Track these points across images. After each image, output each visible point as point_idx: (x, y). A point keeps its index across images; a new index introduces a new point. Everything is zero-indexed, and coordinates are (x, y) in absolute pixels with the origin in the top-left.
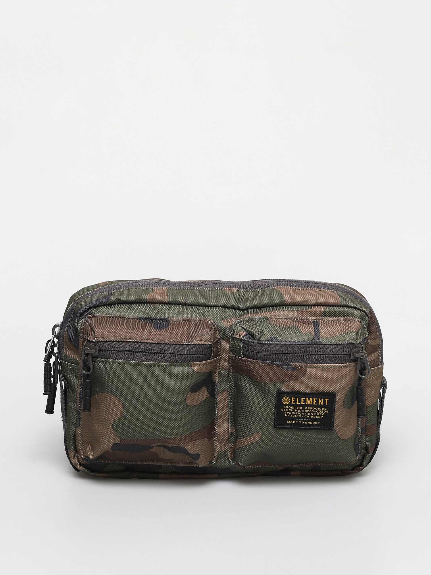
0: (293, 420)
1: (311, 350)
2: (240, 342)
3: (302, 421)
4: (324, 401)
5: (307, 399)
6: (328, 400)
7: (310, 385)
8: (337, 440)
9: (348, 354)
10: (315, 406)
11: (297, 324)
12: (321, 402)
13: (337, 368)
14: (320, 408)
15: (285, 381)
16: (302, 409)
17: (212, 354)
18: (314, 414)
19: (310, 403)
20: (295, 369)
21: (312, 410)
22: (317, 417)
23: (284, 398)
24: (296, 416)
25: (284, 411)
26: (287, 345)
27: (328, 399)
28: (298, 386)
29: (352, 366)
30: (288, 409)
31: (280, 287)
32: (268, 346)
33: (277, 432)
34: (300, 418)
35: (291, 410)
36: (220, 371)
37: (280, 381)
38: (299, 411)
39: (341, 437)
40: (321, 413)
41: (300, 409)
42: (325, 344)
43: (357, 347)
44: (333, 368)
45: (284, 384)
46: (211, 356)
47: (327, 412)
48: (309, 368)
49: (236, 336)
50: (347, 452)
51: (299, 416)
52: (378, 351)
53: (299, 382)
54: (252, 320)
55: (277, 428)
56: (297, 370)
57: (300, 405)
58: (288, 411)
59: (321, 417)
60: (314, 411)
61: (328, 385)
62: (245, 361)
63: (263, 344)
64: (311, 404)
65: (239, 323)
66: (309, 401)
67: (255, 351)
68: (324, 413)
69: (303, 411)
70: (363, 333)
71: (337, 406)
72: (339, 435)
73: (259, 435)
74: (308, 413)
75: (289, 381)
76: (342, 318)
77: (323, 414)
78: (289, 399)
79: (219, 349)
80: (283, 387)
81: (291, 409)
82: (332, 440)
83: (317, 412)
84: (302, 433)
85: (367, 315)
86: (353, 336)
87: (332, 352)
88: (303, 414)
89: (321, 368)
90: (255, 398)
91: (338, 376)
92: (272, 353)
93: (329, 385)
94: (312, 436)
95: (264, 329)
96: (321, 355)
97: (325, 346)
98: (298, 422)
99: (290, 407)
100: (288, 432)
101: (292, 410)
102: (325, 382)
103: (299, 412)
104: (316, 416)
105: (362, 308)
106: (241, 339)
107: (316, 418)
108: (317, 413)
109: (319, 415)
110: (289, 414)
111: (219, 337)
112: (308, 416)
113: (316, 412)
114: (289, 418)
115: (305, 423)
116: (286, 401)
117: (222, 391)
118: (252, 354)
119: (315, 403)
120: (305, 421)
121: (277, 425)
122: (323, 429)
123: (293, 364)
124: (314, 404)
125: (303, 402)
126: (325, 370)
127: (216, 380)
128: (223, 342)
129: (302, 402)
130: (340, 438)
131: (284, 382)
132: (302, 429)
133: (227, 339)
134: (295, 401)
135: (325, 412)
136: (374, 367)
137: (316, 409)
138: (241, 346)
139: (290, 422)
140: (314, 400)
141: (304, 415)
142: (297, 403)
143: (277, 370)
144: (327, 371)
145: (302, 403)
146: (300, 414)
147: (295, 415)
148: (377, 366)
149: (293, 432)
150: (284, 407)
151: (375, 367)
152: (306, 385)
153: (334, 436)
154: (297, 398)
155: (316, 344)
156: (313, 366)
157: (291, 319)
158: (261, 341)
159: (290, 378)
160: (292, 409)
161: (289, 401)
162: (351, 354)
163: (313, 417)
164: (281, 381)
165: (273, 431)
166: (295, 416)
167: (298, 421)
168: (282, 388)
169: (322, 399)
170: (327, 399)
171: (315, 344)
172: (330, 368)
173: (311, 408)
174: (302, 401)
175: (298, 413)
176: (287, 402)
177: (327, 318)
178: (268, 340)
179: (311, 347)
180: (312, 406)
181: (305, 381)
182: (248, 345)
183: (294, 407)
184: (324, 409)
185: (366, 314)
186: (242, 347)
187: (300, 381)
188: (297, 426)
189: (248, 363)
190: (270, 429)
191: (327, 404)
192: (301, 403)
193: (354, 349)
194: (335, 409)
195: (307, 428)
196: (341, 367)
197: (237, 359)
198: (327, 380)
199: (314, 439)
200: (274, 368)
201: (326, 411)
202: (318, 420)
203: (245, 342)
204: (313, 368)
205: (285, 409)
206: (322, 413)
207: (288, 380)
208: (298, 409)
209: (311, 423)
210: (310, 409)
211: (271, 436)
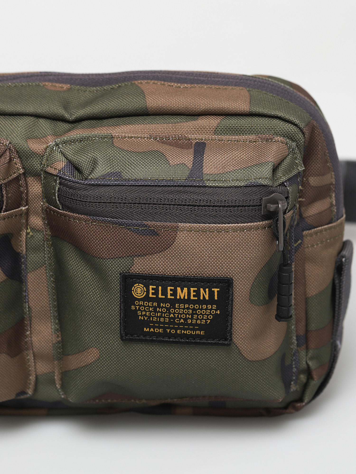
0: (154, 327)
1: (184, 196)
2: (56, 181)
3: (171, 328)
4: (211, 294)
5: (179, 289)
6: (218, 291)
7: (183, 263)
8: (241, 362)
9: (256, 206)
10: (194, 302)
11: (162, 148)
12: (205, 294)
13: (234, 232)
14: (205, 307)
15: (136, 256)
16: (170, 308)
17: (3, 203)
18: (192, 317)
19: (185, 296)
20: (154, 233)
21: (188, 308)
22: (199, 322)
23: (135, 285)
24: (160, 320)
25: (136, 310)
26: (137, 188)
27: (219, 289)
28: (162, 264)
29: (265, 228)
30: (143, 306)
31: (144, 82)
32: (102, 189)
33: (128, 347)
34: (167, 323)
35: (149, 309)
36: (27, 234)
37: (126, 255)
38: (164, 310)
39: (249, 357)
40: (205, 314)
41: (165, 307)
42: (212, 187)
43: (273, 192)
44: (227, 232)
45: (134, 261)
46: (3, 207)
47: (218, 312)
48: (182, 231)
49: (50, 170)
50: (263, 384)
51: (164, 320)
52: (331, 197)
53: (162, 257)
54: (81, 140)
55: (126, 340)
56: (158, 235)
57: (166, 300)
58: (145, 310)
59: (206, 322)
60: (192, 312)
61: (218, 263)
62: (65, 215)
63: (93, 185)
64: (186, 298)
65: (57, 145)
66: (182, 292)
67: (79, 199)
68: (212, 315)
69: (172, 311)
70: (292, 165)
71: (238, 301)
72: (245, 354)
73: (97, 352)
74: (181, 314)
75: (144, 255)
76: (252, 137)
77: (210, 317)
78: (145, 288)
79: (22, 193)
80: (133, 266)
81: (148, 306)
82: (231, 363)
83: (199, 312)
84: (174, 349)
85: (301, 130)
86: (267, 171)
87: (225, 201)
88: (172, 315)
89: (204, 231)
90: (85, 284)
91: (238, 246)
92: (109, 203)
93: (221, 263)
94: (193, 356)
95: (99, 156)
96: (203, 206)
97: (208, 190)
98: (165, 331)
99: (146, 304)
100: (148, 348)
101: (151, 309)
102: (213, 258)
103: (165, 313)
104: (197, 320)
105: (292, 118)
106: (57, 176)
107: (196, 324)
108: (198, 315)
109: (203, 319)
110: (145, 315)
111: (22, 171)
112: (182, 321)
113: (196, 314)
114: (147, 324)
115: (176, 332)
116: (139, 292)
117: (35, 269)
118: (74, 204)
119: (194, 297)
120: (176, 329)
121: (126, 335)
122: (211, 344)
123: (149, 223)
124: (192, 298)
125: (171, 295)
126: (211, 236)
127: (23, 249)
128: (31, 180)
129: (169, 295)
130: (246, 359)
131: (134, 257)
132: (173, 342)
133: (37, 175)
134: (156, 292)
135: (213, 312)
136: (322, 226)
137: (197, 307)
138: (57, 189)
139: (150, 330)
140: (192, 291)
141: (174, 318)
142: (160, 296)
143: (120, 234)
144: (216, 237)
145: (169, 297)
146: (167, 315)
147: (157, 317)
148: (328, 224)
149: (157, 348)
150: (137, 303)
151: (324, 225)
152: (176, 263)
153: (235, 357)
154: (160, 287)
155: (195, 186)
156: (188, 228)
157: (156, 139)
158: (90, 180)
159: (146, 249)
160: (151, 307)
161: (144, 291)
162: (261, 205)
163: (192, 321)
164: (130, 255)
165: (120, 345)
166: (157, 319)
167: (165, 329)
168: (131, 267)
169: (207, 290)
170: (216, 290)
171: (193, 187)
172: (221, 232)
173: (187, 306)
174: (169, 292)
175: (162, 315)
176: (140, 294)
177: (224, 137)
178: (104, 177)
179: (184, 192)
180: (188, 301)
181: (173, 256)
182: (67, 186)
183: (155, 304)
184: (212, 307)
185: (300, 128)
186: (58, 191)
187: (164, 255)
188: (163, 338)
189: (70, 220)
190: (114, 341)
191: (216, 298)
192: (166, 296)
193: (268, 196)
194: (232, 309)
195: (181, 342)
196: (242, 229)
197: (54, 211)
198: (216, 255)
199: (198, 361)
200: (114, 230)
201: (216, 310)
202: (201, 327)
203: (63, 182)
204: (188, 231)
205: (137, 307)
206: (208, 315)
207: (143, 253)
208: (163, 307)
209: (188, 332)
210: (184, 306)
211: (116, 354)
